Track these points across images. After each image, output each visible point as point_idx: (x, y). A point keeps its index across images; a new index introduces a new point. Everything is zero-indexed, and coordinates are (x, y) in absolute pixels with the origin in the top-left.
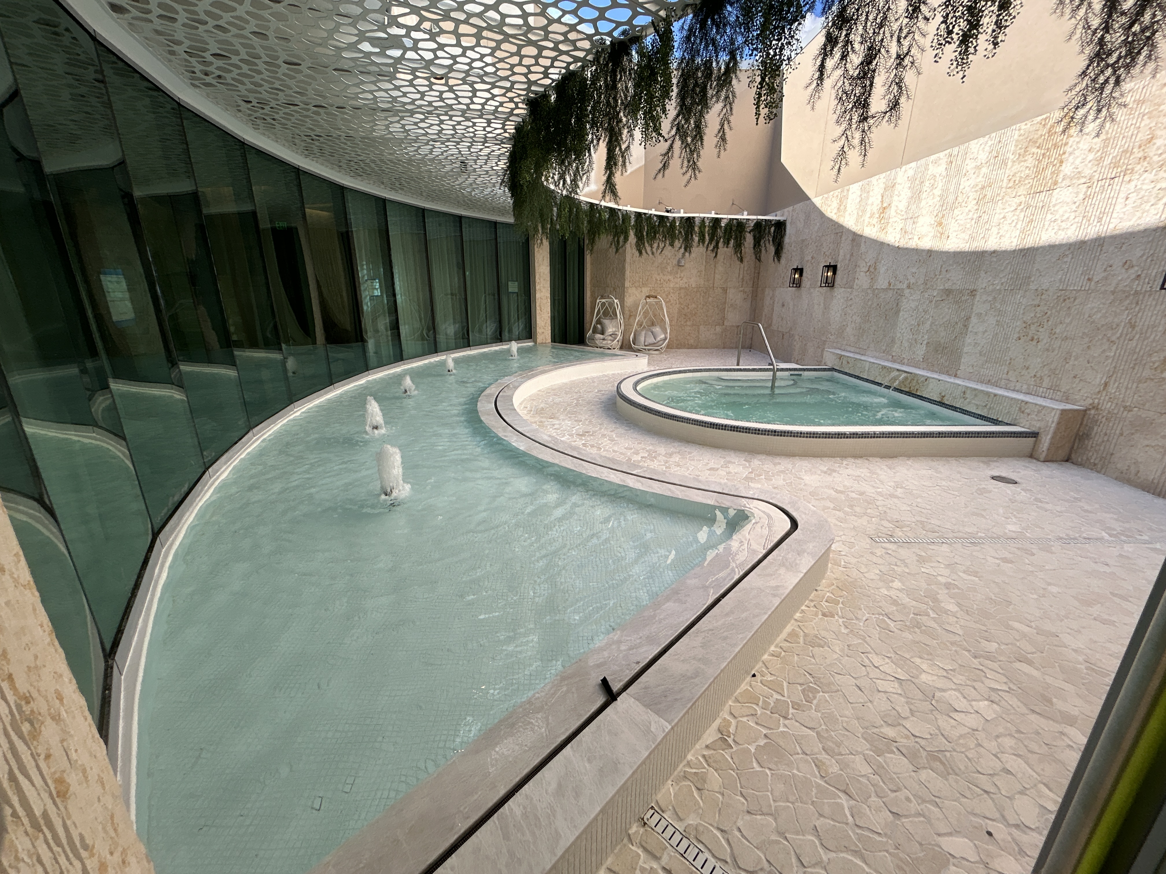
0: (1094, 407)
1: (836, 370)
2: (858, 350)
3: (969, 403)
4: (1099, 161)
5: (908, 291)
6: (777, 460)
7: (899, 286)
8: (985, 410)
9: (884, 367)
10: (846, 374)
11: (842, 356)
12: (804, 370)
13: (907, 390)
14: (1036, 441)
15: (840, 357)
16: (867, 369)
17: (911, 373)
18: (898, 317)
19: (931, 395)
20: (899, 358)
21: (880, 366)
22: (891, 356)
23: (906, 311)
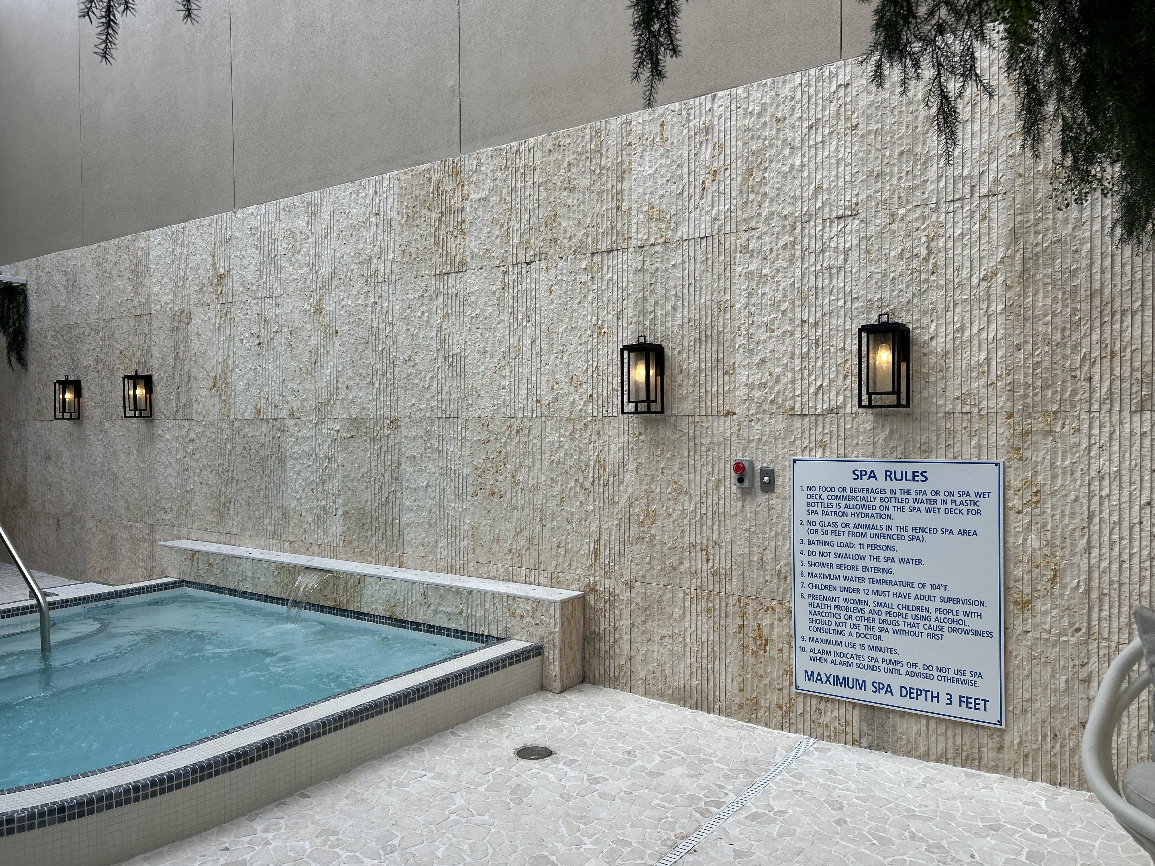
0: (592, 589)
1: (188, 584)
2: (224, 538)
3: (436, 612)
4: (506, 238)
7: (274, 413)
8: (462, 622)
9: (282, 567)
10: (210, 588)
11: (195, 552)
12: (119, 594)
13: (330, 603)
14: (542, 660)
15: (193, 554)
16: (249, 573)
17: (331, 572)
18: (285, 470)
19: (373, 607)
20: (302, 544)
21: (273, 565)
22: (288, 543)
23: (296, 459)
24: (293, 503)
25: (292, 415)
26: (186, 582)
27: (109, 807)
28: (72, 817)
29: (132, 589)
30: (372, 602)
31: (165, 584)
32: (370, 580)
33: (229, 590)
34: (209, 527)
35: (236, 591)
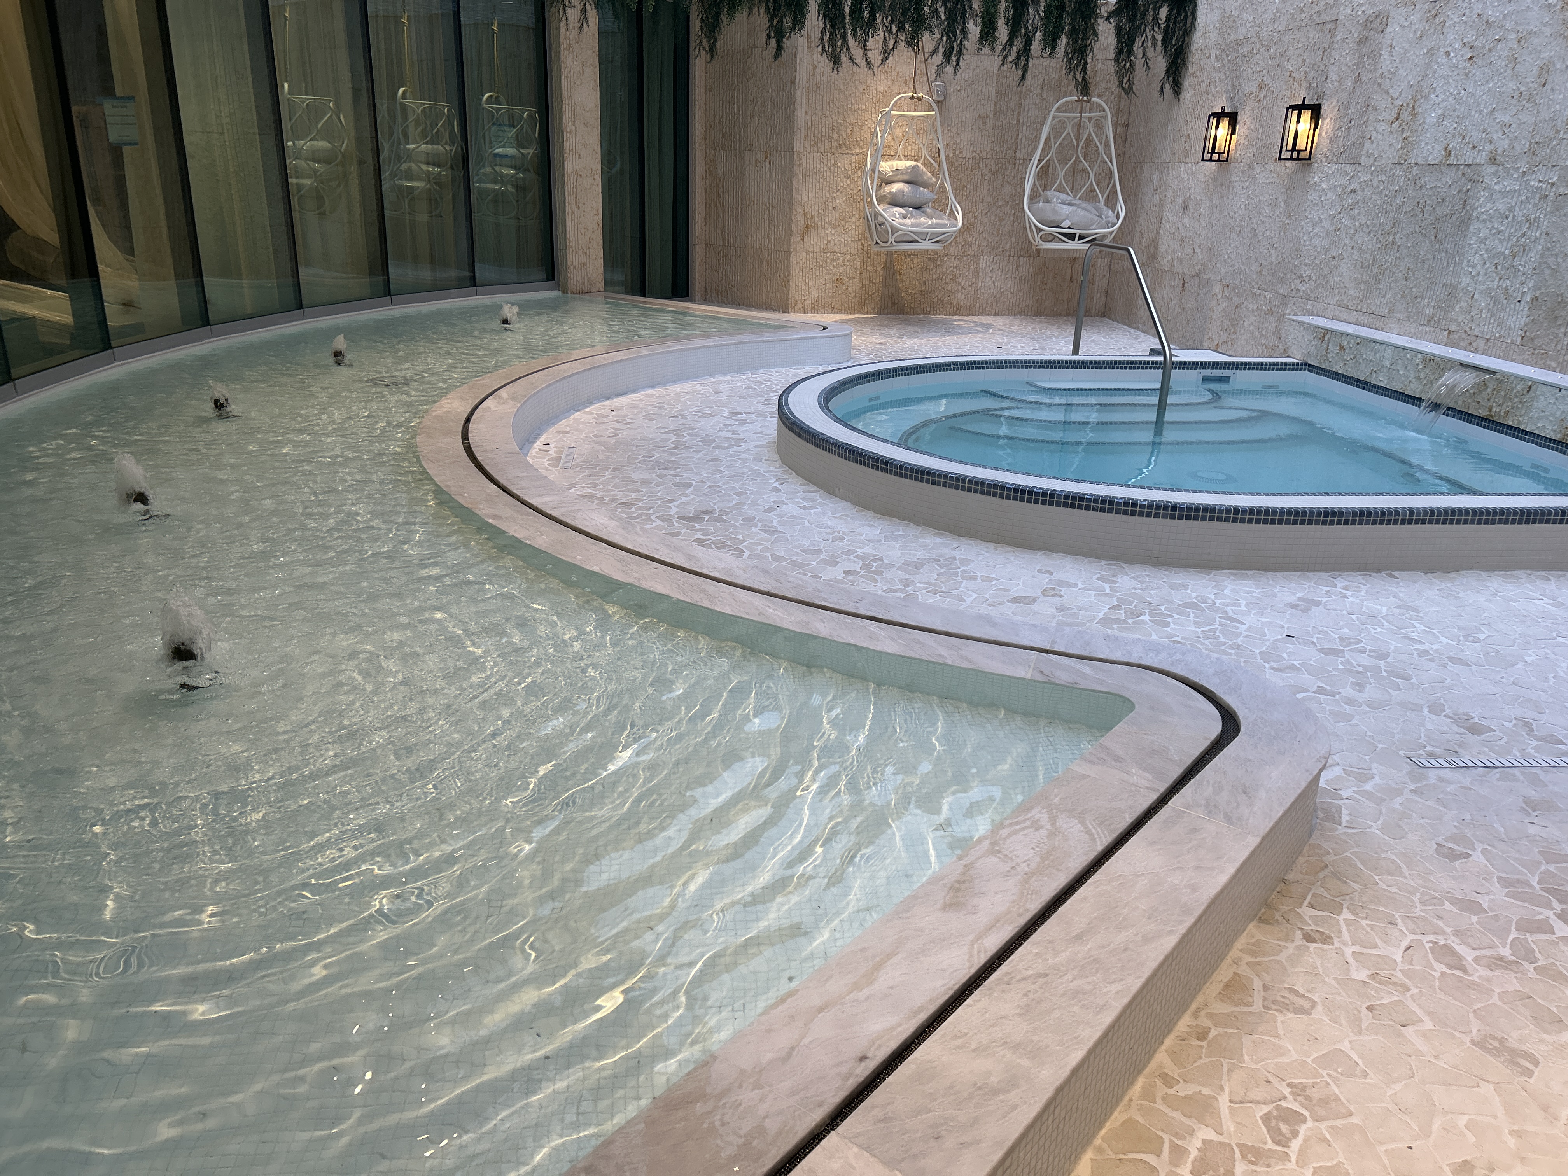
1: (1311, 368)
2: (1365, 319)
5: (1492, 169)
6: (1179, 577)
7: (1470, 157)
9: (1430, 360)
10: (1336, 376)
11: (1327, 331)
12: (1236, 366)
13: (1483, 413)
15: (1325, 334)
16: (1387, 364)
17: (1494, 373)
18: (1466, 236)
19: (1539, 425)
20: (1464, 336)
21: (1420, 356)
22: (1446, 333)
23: (1484, 221)
24: (1466, 280)
25: (1493, 160)
26: (1310, 365)
27: (1211, 519)
28: (1180, 518)
29: (1250, 363)
30: (1539, 419)
31: (1286, 364)
32: (1544, 388)
33: (1358, 380)
34: (1350, 304)
35: (1366, 383)
